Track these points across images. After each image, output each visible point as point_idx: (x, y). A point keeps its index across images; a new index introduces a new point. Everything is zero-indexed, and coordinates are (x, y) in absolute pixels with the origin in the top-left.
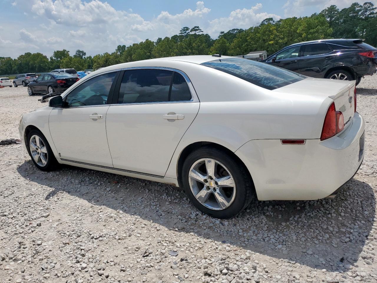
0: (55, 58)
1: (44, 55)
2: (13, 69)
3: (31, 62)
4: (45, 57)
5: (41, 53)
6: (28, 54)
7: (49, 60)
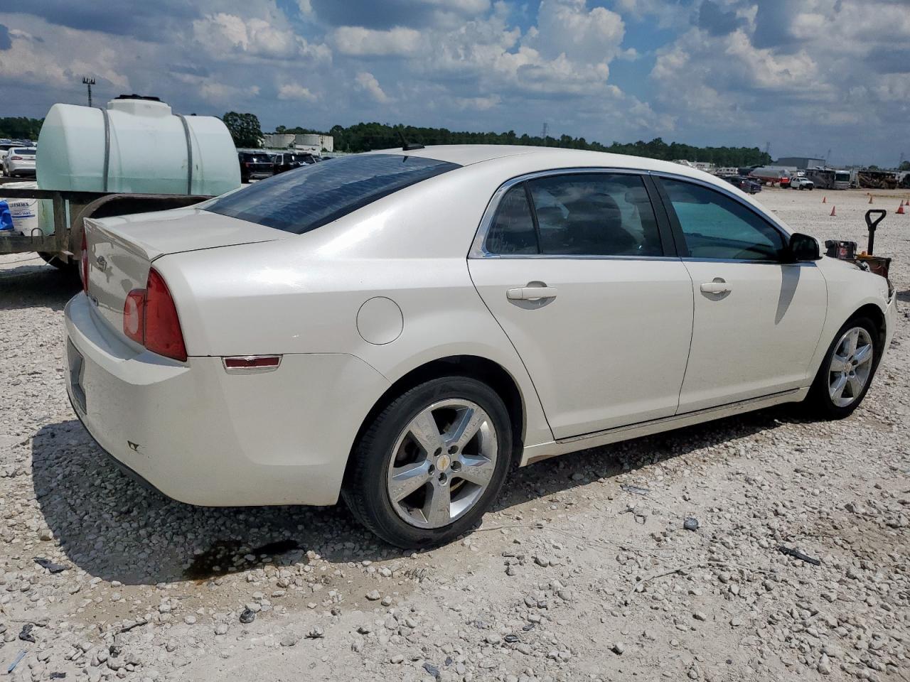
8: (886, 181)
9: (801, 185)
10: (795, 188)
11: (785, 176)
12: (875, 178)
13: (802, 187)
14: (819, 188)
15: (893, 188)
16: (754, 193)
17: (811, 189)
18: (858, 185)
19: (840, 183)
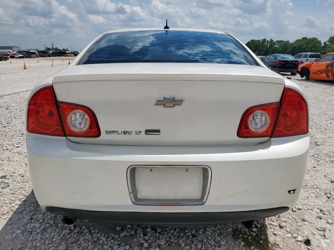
0: (328, 43)
1: (319, 40)
2: (287, 51)
3: (305, 46)
4: (320, 42)
5: (316, 38)
6: (305, 39)
7: (323, 45)
8: (47, 54)
9: (19, 57)
10: (17, 58)
11: (11, 53)
12: (44, 53)
13: (20, 58)
14: (26, 57)
15: (50, 57)
16: (6, 60)
17: (23, 58)
18: (39, 56)
19: (32, 56)
